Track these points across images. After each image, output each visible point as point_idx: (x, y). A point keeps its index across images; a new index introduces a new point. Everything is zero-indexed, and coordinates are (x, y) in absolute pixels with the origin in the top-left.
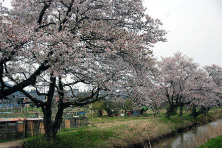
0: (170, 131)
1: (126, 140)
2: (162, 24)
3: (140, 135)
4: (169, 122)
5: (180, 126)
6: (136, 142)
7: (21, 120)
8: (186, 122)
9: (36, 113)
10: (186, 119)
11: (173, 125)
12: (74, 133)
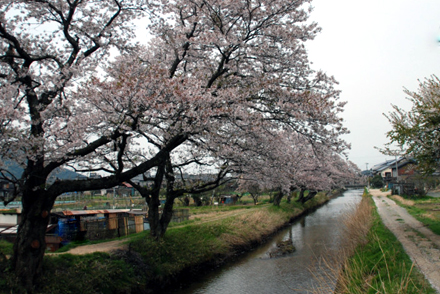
0: (283, 221)
1: (242, 236)
2: (337, 83)
3: (255, 228)
4: (280, 210)
5: (291, 215)
6: (253, 238)
7: (100, 213)
8: (296, 209)
9: (107, 203)
10: (295, 206)
11: (285, 214)
12: (182, 230)
